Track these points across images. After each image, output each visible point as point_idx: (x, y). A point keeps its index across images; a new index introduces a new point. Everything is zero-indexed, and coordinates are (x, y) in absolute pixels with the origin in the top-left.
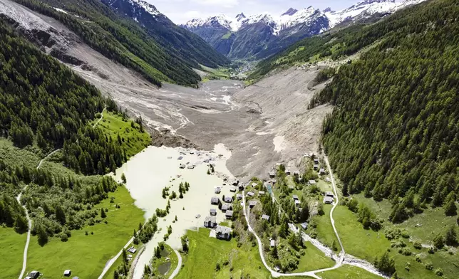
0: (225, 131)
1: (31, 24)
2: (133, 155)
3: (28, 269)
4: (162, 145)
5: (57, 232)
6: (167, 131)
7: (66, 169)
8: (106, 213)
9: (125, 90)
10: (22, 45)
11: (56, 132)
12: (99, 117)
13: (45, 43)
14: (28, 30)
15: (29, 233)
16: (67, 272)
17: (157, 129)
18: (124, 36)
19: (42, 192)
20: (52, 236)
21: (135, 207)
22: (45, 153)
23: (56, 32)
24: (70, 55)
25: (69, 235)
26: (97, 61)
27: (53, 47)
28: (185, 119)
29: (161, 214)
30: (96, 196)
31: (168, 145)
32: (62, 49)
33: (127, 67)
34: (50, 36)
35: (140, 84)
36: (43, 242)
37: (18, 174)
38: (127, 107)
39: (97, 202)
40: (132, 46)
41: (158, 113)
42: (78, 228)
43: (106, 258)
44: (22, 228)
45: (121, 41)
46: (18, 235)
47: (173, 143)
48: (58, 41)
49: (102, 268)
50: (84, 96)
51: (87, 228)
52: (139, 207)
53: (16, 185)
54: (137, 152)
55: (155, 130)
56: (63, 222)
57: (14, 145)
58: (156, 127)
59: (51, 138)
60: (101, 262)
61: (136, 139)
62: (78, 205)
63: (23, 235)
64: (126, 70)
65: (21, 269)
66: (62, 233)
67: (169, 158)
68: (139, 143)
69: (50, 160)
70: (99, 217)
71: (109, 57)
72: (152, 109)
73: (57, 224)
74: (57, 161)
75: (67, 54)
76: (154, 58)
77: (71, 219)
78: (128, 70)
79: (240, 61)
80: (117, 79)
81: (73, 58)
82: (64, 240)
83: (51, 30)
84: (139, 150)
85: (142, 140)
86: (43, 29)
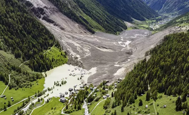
0: (103, 62)
1: (38, 5)
2: (56, 67)
3: (3, 94)
4: (70, 64)
5: (15, 87)
6: (77, 58)
7: (29, 68)
8: (32, 85)
9: (69, 36)
10: (28, 18)
11: (29, 54)
12: (49, 49)
13: (41, 13)
14: (36, 8)
15: (8, 86)
16: (12, 98)
17: (73, 57)
18: (84, 5)
19: (17, 74)
20: (13, 88)
21: (43, 85)
22: (23, 61)
23: (47, 8)
24: (50, 19)
25: (18, 89)
26: (63, 21)
27: (44, 15)
28: (89, 53)
29: (49, 90)
30: (32, 79)
31: (73, 65)
32: (47, 16)
33: (78, 23)
34: (44, 10)
35: (81, 32)
36: (10, 89)
37: (12, 67)
38: (66, 45)
39: (32, 81)
40: (87, 10)
41: (78, 49)
42: (21, 87)
43: (24, 98)
44: (7, 84)
45: (81, 8)
46: (5, 85)
47: (75, 64)
48: (47, 12)
49: (22, 100)
50: (46, 39)
51: (24, 88)
52: (44, 86)
53: (11, 71)
54: (59, 66)
55: (72, 57)
56: (18, 85)
57: (15, 57)
58: (73, 55)
59: (27, 56)
60: (22, 98)
61: (60, 60)
62: (25, 81)
63: (6, 85)
64: (77, 25)
65: (2, 94)
66: (16, 88)
67: (68, 70)
68: (61, 62)
69: (25, 64)
70: (29, 86)
71: (70, 18)
72: (77, 47)
73: (16, 85)
74: (27, 65)
75: (49, 18)
76: (98, 17)
77: (20, 84)
78: (77, 24)
79: (167, 15)
80: (69, 30)
81: (51, 20)
82: (16, 90)
83: (45, 7)
84: (60, 65)
85: (63, 61)
86: (41, 7)
